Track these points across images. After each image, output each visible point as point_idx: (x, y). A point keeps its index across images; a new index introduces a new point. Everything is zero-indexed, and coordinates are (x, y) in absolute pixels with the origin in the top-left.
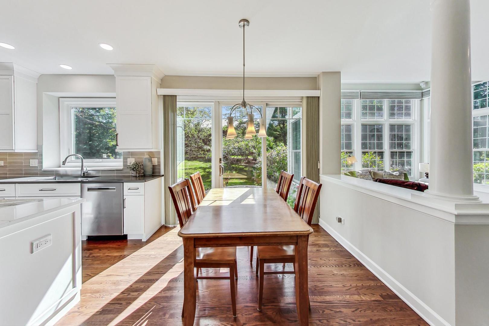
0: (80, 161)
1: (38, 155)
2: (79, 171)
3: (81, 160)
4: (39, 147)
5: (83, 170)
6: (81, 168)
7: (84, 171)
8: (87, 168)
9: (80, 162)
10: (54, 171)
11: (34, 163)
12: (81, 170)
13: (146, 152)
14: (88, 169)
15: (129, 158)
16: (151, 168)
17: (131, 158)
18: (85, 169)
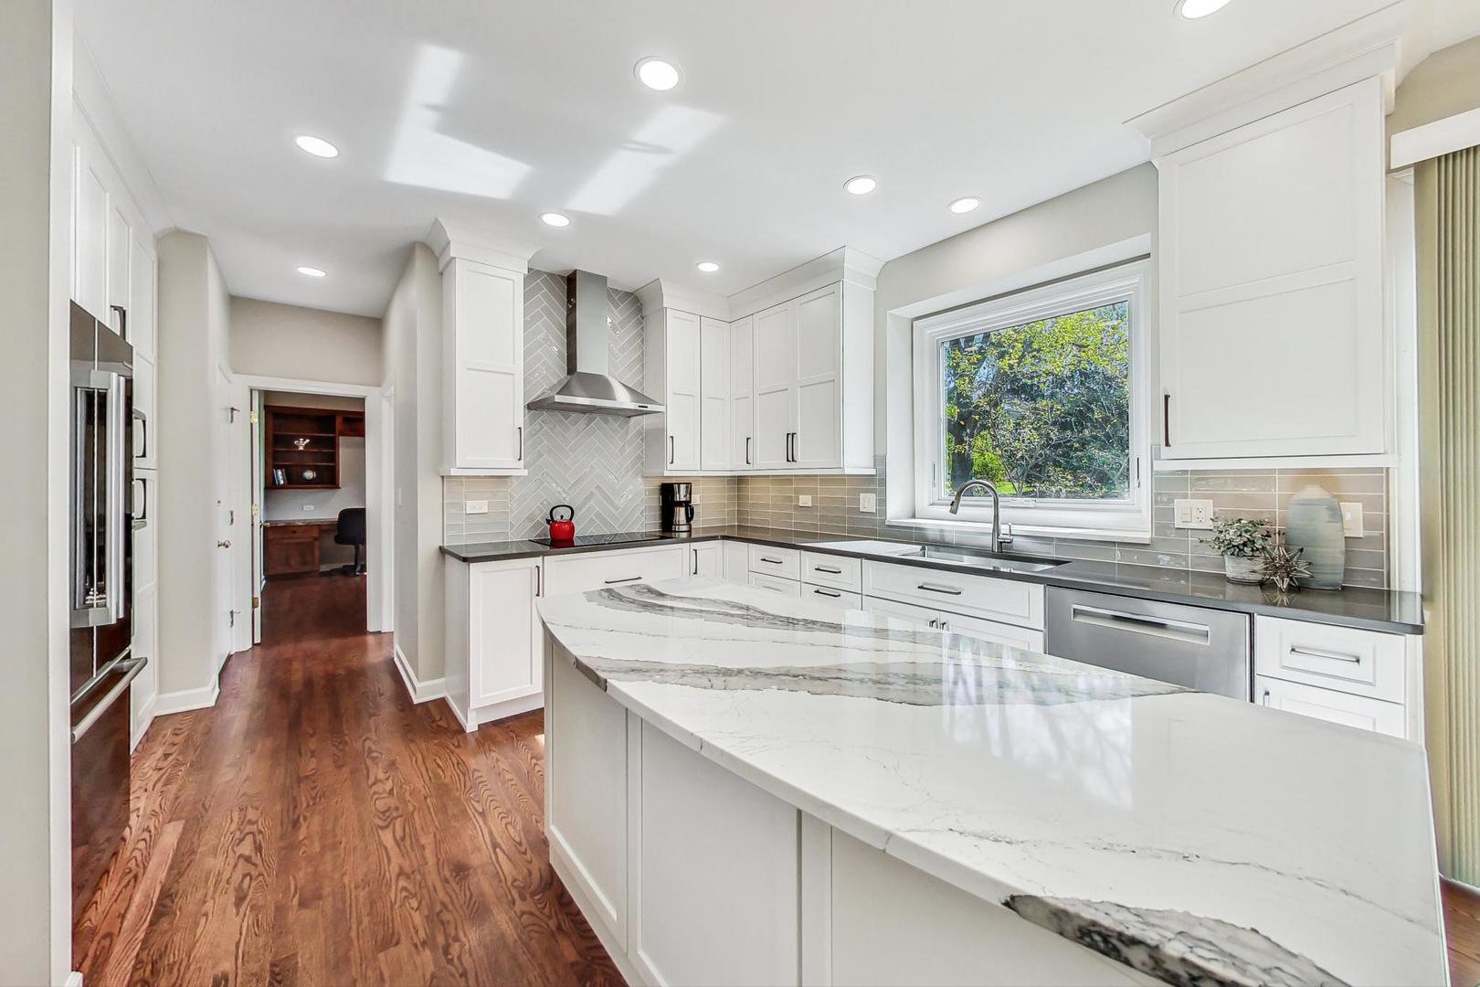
0: (988, 503)
1: (876, 482)
2: (988, 534)
3: (992, 498)
4: (880, 460)
5: (998, 535)
6: (991, 526)
7: (1001, 536)
8: (1013, 527)
9: (991, 506)
10: (912, 528)
11: (868, 502)
12: (991, 531)
13: (1282, 471)
14: (1017, 529)
15: (1185, 496)
16: (1342, 552)
17: (1193, 496)
18: (1004, 529)
